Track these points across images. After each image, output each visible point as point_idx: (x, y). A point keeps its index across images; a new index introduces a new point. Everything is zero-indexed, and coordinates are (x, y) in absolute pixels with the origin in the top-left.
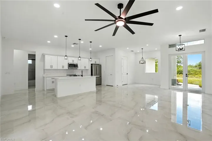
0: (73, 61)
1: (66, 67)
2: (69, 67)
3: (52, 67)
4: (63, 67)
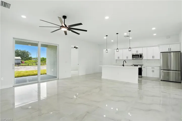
0: (137, 52)
1: (131, 57)
2: (133, 57)
3: (119, 58)
4: (127, 57)
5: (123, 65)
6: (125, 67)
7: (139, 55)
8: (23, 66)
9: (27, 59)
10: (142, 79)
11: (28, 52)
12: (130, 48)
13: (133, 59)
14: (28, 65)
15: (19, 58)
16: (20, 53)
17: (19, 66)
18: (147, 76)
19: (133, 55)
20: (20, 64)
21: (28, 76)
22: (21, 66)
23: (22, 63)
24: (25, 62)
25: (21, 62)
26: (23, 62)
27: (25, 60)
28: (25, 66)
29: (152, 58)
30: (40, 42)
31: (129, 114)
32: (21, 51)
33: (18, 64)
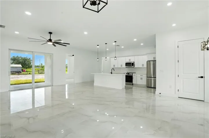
1: (124, 66)
2: (126, 66)
3: (114, 66)
4: (121, 66)
5: (112, 73)
6: (112, 74)
7: (131, 63)
8: (24, 74)
9: (29, 67)
10: (133, 86)
11: (30, 59)
12: (115, 57)
13: (126, 67)
14: (30, 74)
15: (20, 66)
16: (21, 60)
17: (19, 74)
18: (137, 83)
19: (126, 64)
20: (21, 72)
21: (25, 83)
22: (21, 74)
23: (23, 72)
24: (27, 70)
25: (22, 70)
26: (24, 70)
27: (27, 68)
28: (26, 74)
29: (141, 67)
30: (34, 52)
31: (106, 113)
32: (22, 58)
33: (18, 73)
